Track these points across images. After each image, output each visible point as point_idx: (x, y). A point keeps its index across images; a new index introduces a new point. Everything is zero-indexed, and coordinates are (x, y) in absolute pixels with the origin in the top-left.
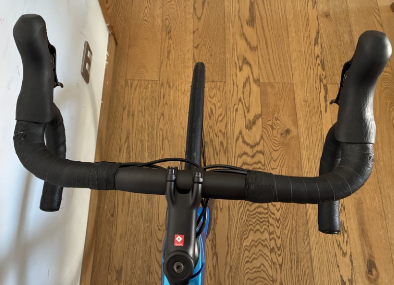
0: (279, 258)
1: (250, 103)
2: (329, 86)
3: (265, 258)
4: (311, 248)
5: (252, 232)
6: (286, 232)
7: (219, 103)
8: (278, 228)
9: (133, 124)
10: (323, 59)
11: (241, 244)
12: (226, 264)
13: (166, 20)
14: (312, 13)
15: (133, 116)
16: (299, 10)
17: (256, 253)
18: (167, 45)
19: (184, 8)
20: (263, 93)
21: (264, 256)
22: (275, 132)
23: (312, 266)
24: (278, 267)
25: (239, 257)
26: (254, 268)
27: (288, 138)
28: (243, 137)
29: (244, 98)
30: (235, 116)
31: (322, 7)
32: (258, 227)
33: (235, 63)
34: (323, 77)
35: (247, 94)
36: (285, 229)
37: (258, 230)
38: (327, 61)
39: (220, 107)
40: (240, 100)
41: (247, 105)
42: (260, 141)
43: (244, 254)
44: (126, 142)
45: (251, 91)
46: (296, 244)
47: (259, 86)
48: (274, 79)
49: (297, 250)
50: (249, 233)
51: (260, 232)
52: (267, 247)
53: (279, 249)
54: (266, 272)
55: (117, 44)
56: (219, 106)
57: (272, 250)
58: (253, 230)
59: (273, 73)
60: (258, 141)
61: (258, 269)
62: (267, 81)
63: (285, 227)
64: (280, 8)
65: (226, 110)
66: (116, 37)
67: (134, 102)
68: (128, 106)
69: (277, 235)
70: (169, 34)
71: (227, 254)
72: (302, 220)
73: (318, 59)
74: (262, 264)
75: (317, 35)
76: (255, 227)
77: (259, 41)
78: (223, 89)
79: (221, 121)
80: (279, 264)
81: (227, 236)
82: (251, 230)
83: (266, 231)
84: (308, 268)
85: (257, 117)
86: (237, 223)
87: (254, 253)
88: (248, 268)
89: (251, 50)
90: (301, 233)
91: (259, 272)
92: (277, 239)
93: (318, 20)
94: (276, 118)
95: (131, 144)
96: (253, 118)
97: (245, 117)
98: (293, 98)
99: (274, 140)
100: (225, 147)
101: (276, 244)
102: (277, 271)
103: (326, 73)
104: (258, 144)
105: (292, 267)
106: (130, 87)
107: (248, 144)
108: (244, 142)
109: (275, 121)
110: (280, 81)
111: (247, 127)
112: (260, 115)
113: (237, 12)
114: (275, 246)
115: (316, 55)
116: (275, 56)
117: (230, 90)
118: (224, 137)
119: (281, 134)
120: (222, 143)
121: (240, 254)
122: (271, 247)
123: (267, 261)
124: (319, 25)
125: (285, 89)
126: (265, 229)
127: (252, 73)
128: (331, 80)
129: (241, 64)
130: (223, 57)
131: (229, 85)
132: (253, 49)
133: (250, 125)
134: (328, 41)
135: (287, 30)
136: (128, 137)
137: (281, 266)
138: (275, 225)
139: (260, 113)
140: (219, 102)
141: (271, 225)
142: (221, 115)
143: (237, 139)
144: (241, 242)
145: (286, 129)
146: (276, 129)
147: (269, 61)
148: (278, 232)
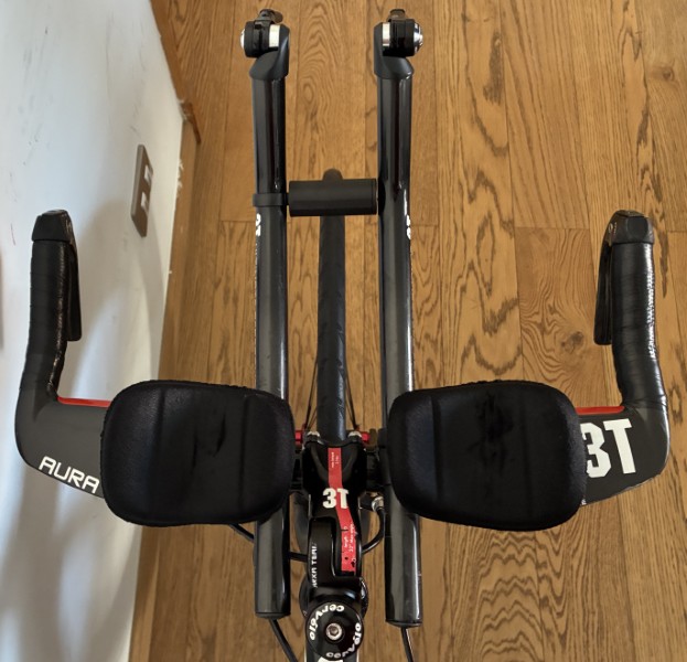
0: (559, 621)
1: (494, 275)
2: (670, 236)
3: (528, 621)
4: (632, 599)
5: (498, 562)
6: (575, 563)
7: (423, 274)
8: (557, 553)
9: (235, 317)
10: (658, 175)
11: (474, 587)
12: (441, 631)
13: (306, 85)
14: (633, 70)
15: (236, 300)
16: (604, 63)
17: (507, 608)
18: (307, 143)
19: (346, 60)
20: (523, 252)
21: (525, 615)
22: (548, 340)
23: (632, 641)
24: (556, 640)
25: (471, 616)
26: (503, 641)
27: (578, 352)
28: (477, 350)
29: (479, 263)
30: (461, 302)
31: (655, 56)
32: (511, 551)
33: (460, 184)
34: (657, 217)
35: (486, 253)
36: (573, 556)
37: (511, 557)
38: (668, 180)
39: (427, 282)
40: (471, 267)
41: (487, 279)
42: (515, 359)
43: (480, 610)
44: (220, 357)
45: (496, 247)
46: (597, 590)
47: (513, 235)
48: (547, 220)
49: (599, 605)
50: (492, 562)
51: (517, 562)
52: (532, 594)
53: (558, 600)
54: (529, 650)
55: (199, 141)
56: (425, 280)
57: (543, 603)
58: (501, 558)
59: (543, 206)
60: (511, 358)
61: (512, 645)
62: (530, 225)
63: (571, 553)
64: (560, 60)
65: (440, 289)
66: (198, 125)
67: (238, 270)
68: (224, 279)
69: (553, 570)
70: (312, 118)
71: (444, 609)
72: (609, 538)
73: (647, 175)
74: (521, 633)
75: (645, 121)
76: (504, 550)
77: (513, 134)
78: (433, 242)
79: (428, 314)
80: (559, 635)
81: (444, 570)
82: (496, 556)
83: (528, 560)
84: (625, 644)
85: (508, 306)
86: (465, 540)
87: (504, 609)
88: (490, 642)
89: (495, 155)
90: (607, 567)
91: (515, 650)
92: (554, 579)
93: (646, 86)
94: (551, 309)
95: (231, 364)
96: (500, 307)
97: (483, 306)
98: (588, 262)
99: (547, 357)
100: (438, 372)
101: (552, 590)
102: (554, 651)
103: (664, 208)
104: (511, 365)
105: (588, 642)
106: (227, 237)
107: (489, 367)
108: (481, 362)
109: (550, 315)
110: (560, 226)
111: (486, 328)
112: (516, 302)
113: (462, 67)
114: (550, 594)
115: (641, 166)
116: (547, 168)
117: (449, 244)
118: (436, 350)
119: (563, 344)
120: (430, 363)
121: (472, 609)
122: (542, 596)
123: (533, 626)
124: (648, 97)
125: (571, 242)
126: (528, 555)
127: (498, 206)
128: (676, 223)
129: (472, 187)
130: (432, 169)
131: (446, 233)
132: (499, 152)
133: (493, 324)
134: (668, 135)
135: (577, 108)
136: (224, 347)
137: (563, 638)
138: (550, 547)
139: (515, 295)
140: (424, 270)
141: (541, 547)
142: (427, 300)
143: (465, 355)
144: (474, 584)
145: (572, 333)
146: (550, 332)
147: (536, 179)
148: (557, 562)
